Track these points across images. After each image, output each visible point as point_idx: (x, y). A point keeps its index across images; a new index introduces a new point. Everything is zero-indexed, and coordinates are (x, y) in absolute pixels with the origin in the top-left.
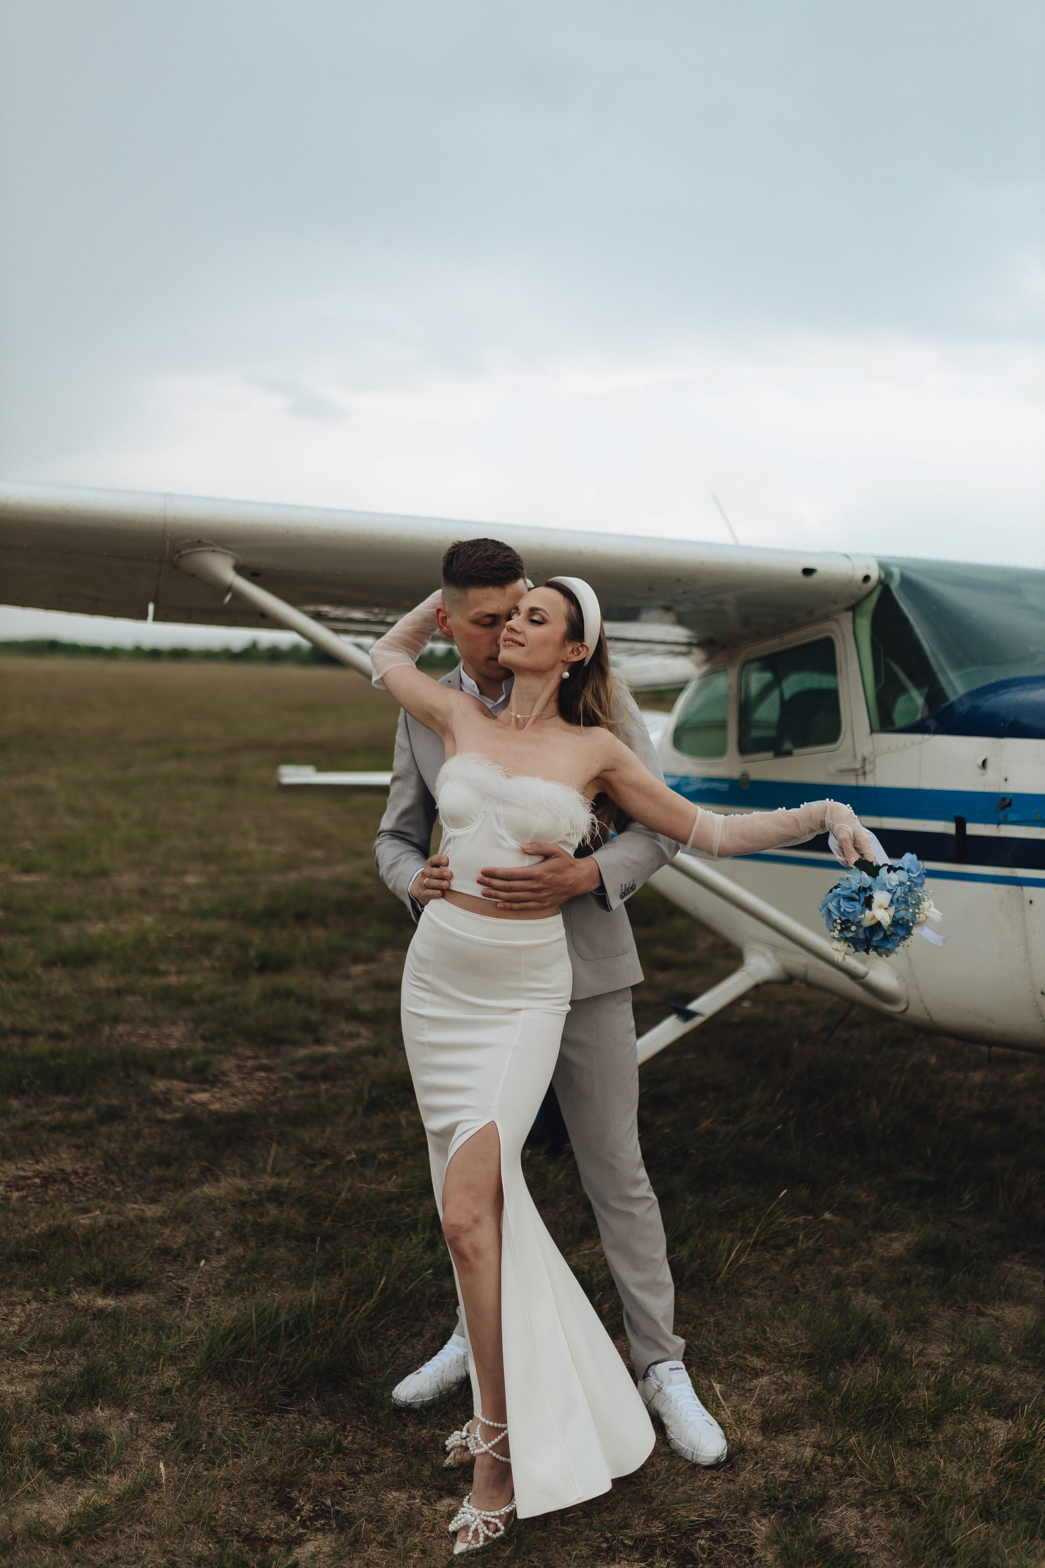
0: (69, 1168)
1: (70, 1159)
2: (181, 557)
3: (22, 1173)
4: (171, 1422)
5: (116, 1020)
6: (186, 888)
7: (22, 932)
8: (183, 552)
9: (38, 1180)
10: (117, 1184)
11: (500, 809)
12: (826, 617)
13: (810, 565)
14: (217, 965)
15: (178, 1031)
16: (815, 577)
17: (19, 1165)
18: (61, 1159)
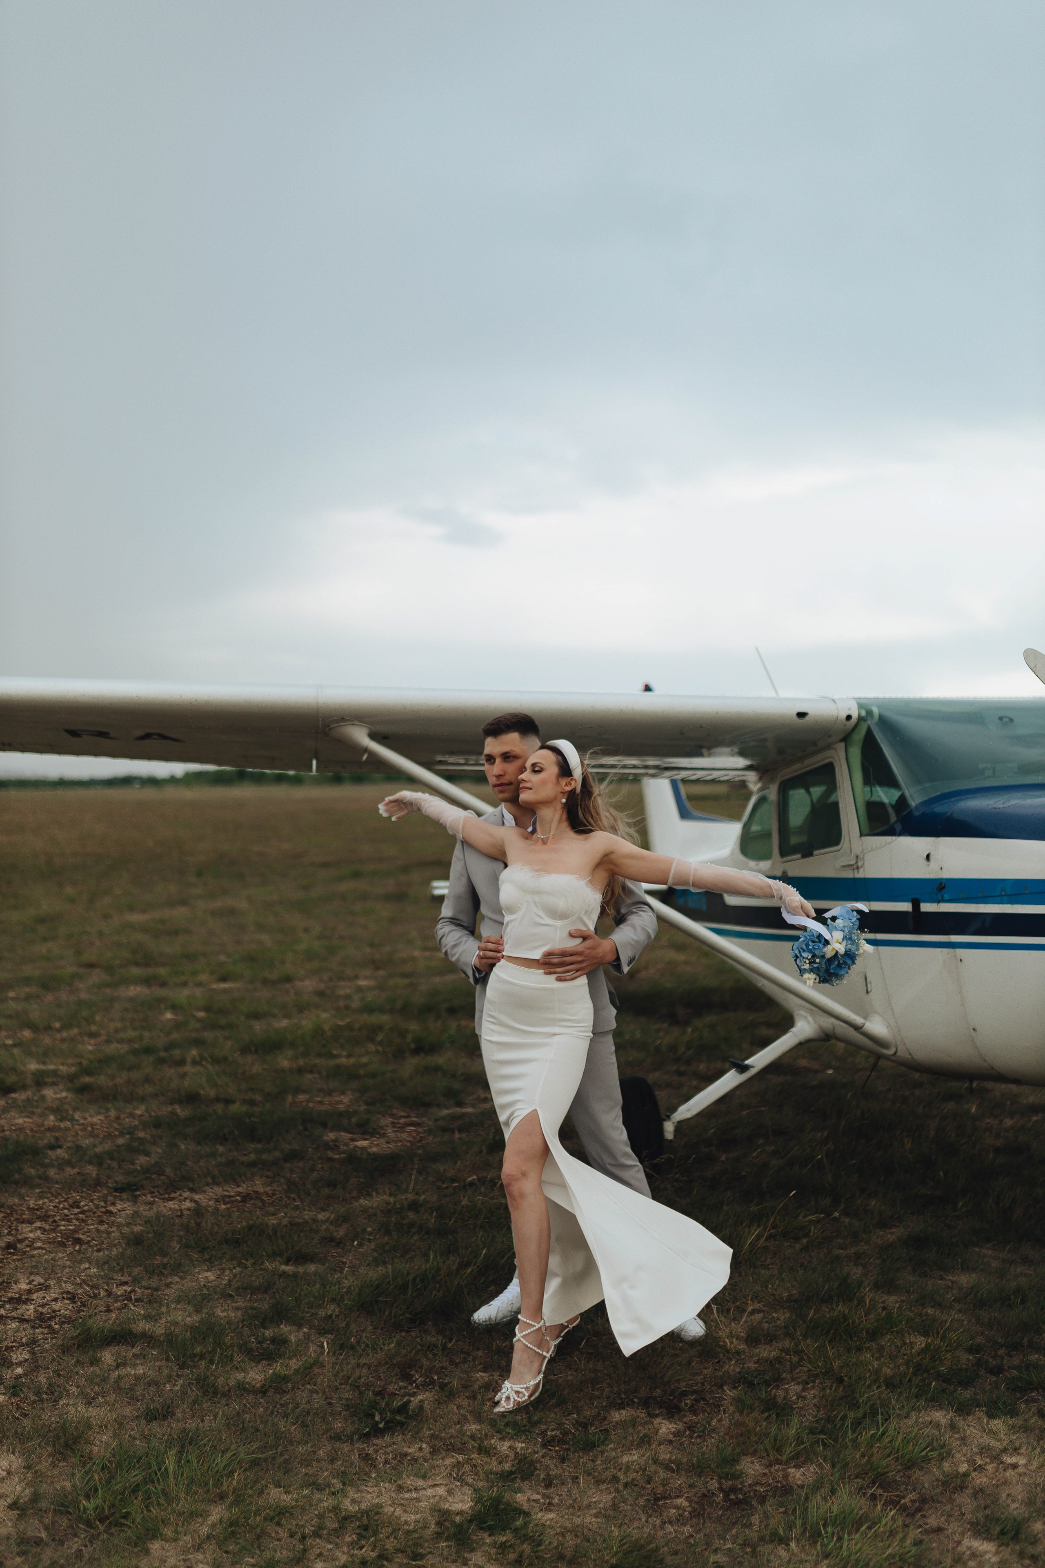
0: (261, 1190)
1: (262, 1184)
2: (330, 729)
3: (227, 1193)
4: (332, 1334)
5: (297, 1090)
6: (360, 989)
7: (222, 1028)
8: (332, 726)
9: (239, 1198)
10: (297, 1200)
11: (537, 898)
12: (828, 747)
13: (802, 710)
14: (380, 1048)
15: (346, 1099)
16: (807, 718)
17: (225, 1188)
18: (256, 1185)
